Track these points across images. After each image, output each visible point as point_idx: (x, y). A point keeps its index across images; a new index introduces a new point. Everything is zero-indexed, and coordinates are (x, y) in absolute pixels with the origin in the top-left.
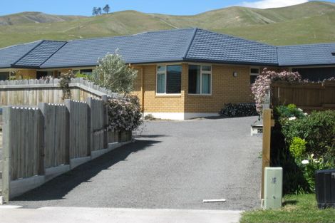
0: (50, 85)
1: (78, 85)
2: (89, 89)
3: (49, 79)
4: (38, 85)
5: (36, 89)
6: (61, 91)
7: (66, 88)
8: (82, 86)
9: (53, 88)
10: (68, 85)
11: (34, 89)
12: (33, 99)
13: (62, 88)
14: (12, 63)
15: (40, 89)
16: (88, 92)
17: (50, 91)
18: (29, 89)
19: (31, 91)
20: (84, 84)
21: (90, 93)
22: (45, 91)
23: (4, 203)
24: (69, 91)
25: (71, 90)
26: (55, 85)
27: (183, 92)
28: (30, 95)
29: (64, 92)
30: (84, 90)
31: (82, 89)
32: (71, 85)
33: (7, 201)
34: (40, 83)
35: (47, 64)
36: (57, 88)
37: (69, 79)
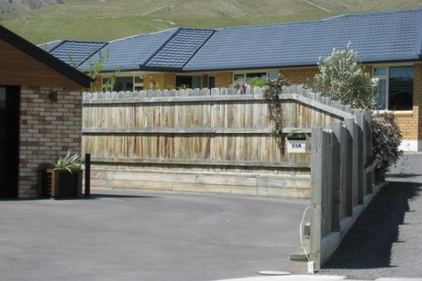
0: (247, 96)
1: (294, 96)
2: (313, 103)
3: (245, 88)
4: (227, 97)
5: (223, 102)
6: (265, 106)
7: (274, 101)
8: (302, 98)
9: (252, 101)
10: (277, 97)
11: (219, 102)
12: (219, 119)
13: (267, 101)
14: (142, 63)
15: (231, 102)
16: (311, 107)
17: (247, 106)
18: (212, 103)
19: (215, 106)
20: (305, 95)
21: (315, 109)
22: (239, 106)
23: (316, 272)
24: (278, 106)
25: (282, 104)
26: (256, 97)
27: (416, 108)
28: (213, 110)
29: (270, 108)
30: (305, 105)
31: (301, 103)
32: (282, 96)
33: (318, 268)
34: (230, 93)
35: (191, 65)
36: (259, 101)
37: (279, 87)
